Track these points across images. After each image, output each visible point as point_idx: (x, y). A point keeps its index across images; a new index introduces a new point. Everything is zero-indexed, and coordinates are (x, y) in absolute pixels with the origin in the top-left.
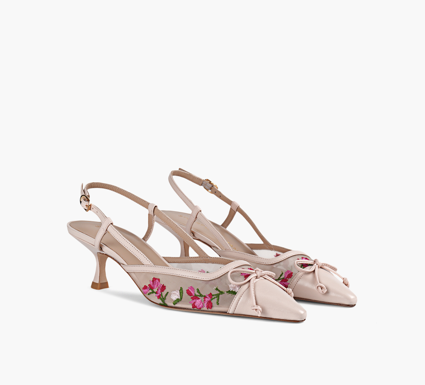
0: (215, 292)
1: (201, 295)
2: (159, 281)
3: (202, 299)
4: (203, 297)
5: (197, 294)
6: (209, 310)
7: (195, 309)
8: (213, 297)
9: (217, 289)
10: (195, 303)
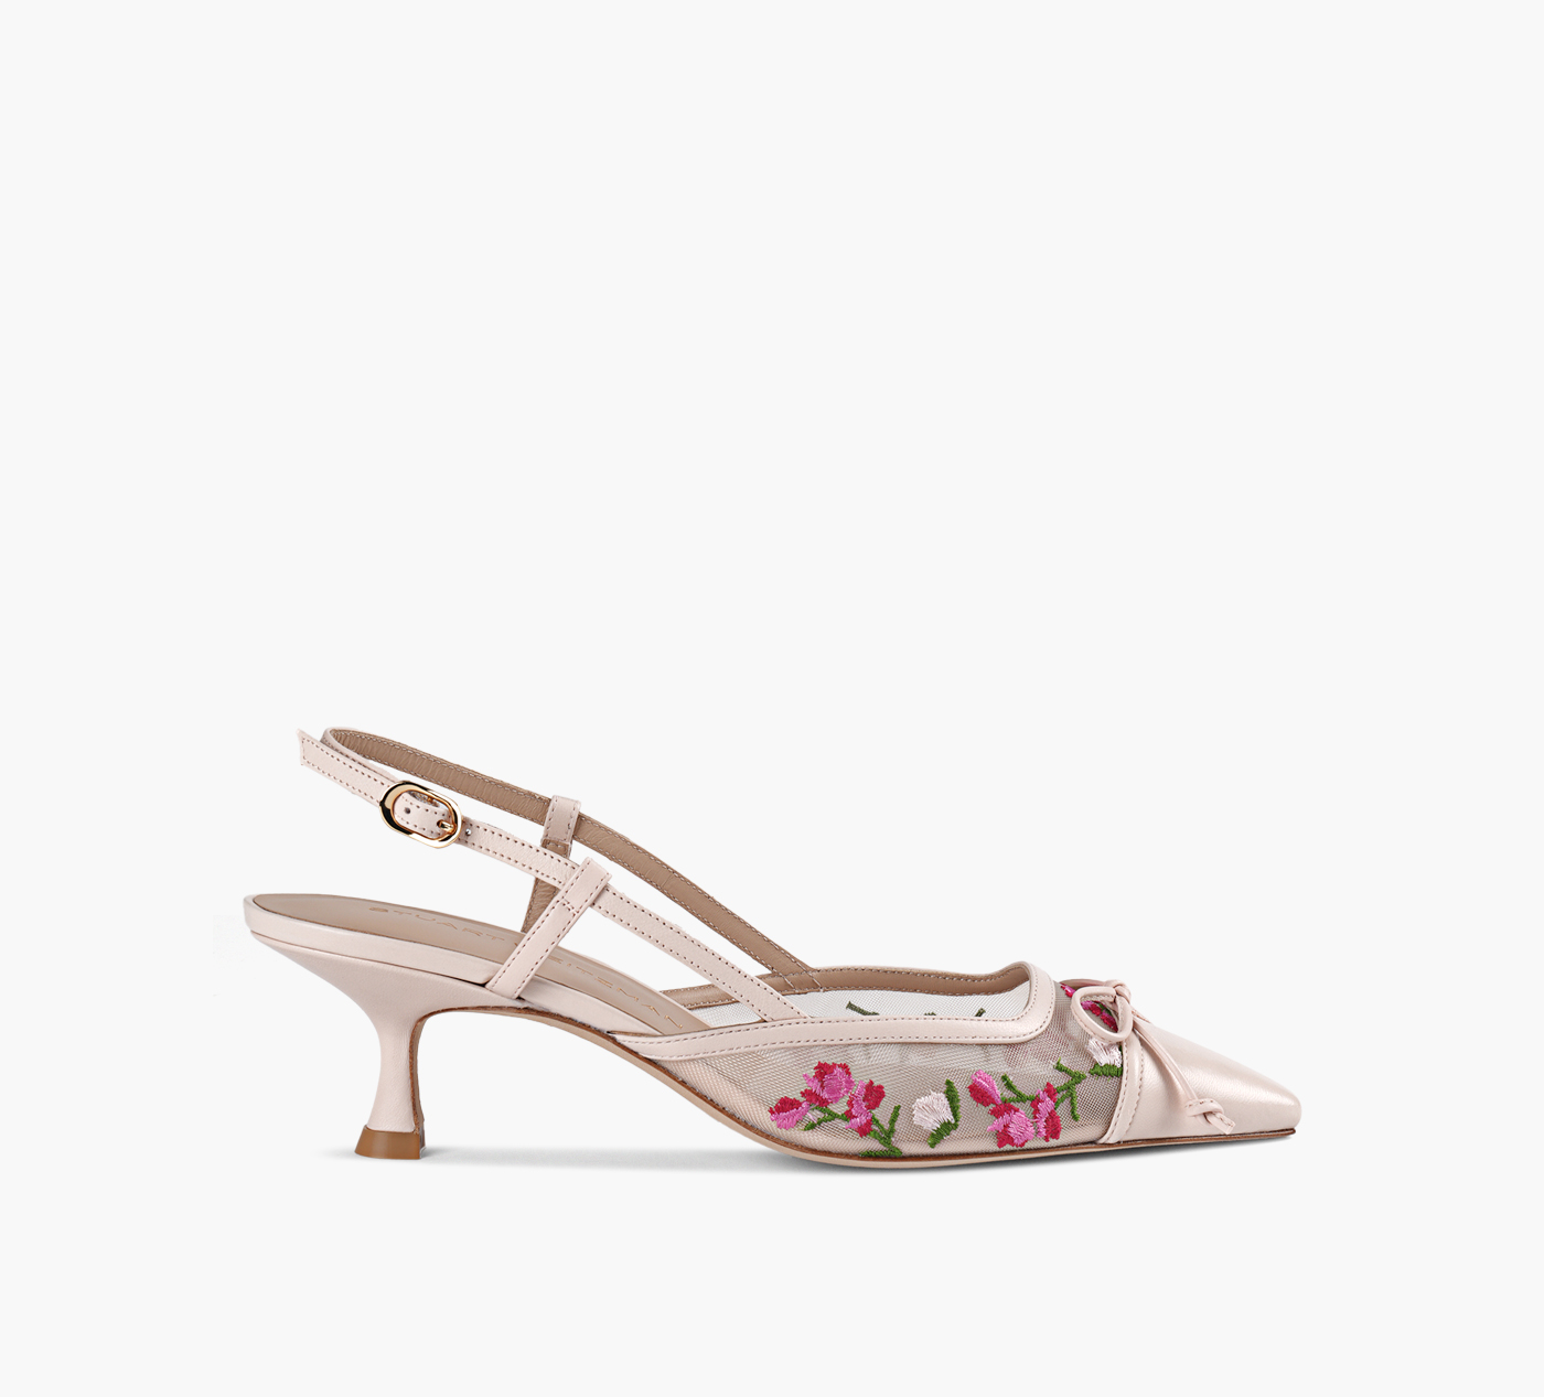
0: (1059, 1081)
1: (1021, 1098)
2: (848, 1073)
3: (1025, 1110)
4: (1028, 1103)
5: (1008, 1094)
6: (1053, 1142)
7: (1008, 1151)
8: (1058, 1096)
9: (1059, 1068)
10: (1006, 1126)
